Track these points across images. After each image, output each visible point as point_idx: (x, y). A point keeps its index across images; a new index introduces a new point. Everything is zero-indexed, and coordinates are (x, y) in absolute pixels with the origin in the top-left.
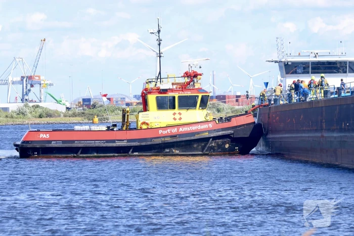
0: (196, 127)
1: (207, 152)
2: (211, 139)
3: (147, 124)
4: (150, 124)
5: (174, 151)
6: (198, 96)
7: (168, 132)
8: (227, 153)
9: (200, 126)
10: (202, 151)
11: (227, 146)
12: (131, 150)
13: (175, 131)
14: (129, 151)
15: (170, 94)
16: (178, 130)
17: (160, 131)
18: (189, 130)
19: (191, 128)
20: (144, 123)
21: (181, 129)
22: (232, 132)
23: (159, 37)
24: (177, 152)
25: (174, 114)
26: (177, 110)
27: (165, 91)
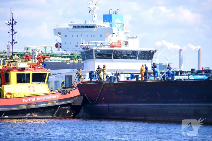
0: (48, 97)
1: (56, 117)
2: (59, 107)
4: (13, 94)
5: (33, 115)
6: (46, 74)
7: (29, 100)
8: (67, 117)
9: (51, 97)
10: (52, 116)
11: (68, 112)
12: (4, 114)
13: (33, 99)
14: (2, 115)
16: (36, 99)
17: (23, 100)
18: (44, 99)
19: (45, 97)
20: (9, 93)
21: (38, 99)
22: (72, 101)
23: (12, 27)
24: (36, 116)
25: (29, 87)
26: (31, 84)
27: (23, 69)
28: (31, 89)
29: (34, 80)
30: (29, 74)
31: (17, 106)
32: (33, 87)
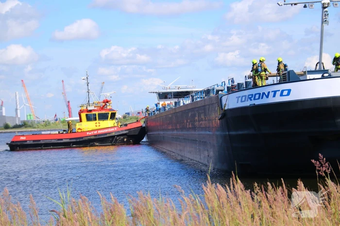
1: (114, 144)
2: (116, 136)
3: (81, 129)
4: (83, 129)
5: (95, 143)
6: (109, 113)
7: (92, 133)
9: (109, 130)
10: (111, 143)
11: (125, 140)
12: (72, 144)
13: (96, 132)
14: (70, 144)
15: (94, 113)
17: (88, 133)
18: (104, 132)
20: (79, 129)
21: (99, 132)
22: (128, 132)
23: (87, 81)
24: (98, 144)
25: (96, 123)
26: (97, 121)
27: (91, 111)
28: (98, 124)
29: (100, 119)
30: (96, 114)
31: (82, 138)
32: (99, 123)
